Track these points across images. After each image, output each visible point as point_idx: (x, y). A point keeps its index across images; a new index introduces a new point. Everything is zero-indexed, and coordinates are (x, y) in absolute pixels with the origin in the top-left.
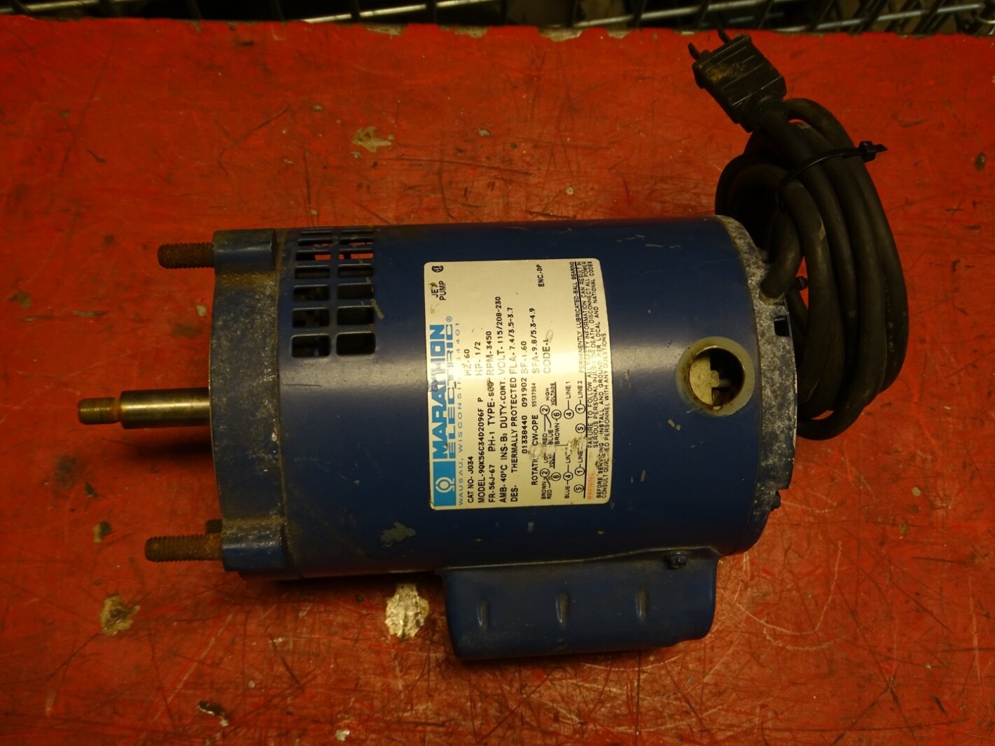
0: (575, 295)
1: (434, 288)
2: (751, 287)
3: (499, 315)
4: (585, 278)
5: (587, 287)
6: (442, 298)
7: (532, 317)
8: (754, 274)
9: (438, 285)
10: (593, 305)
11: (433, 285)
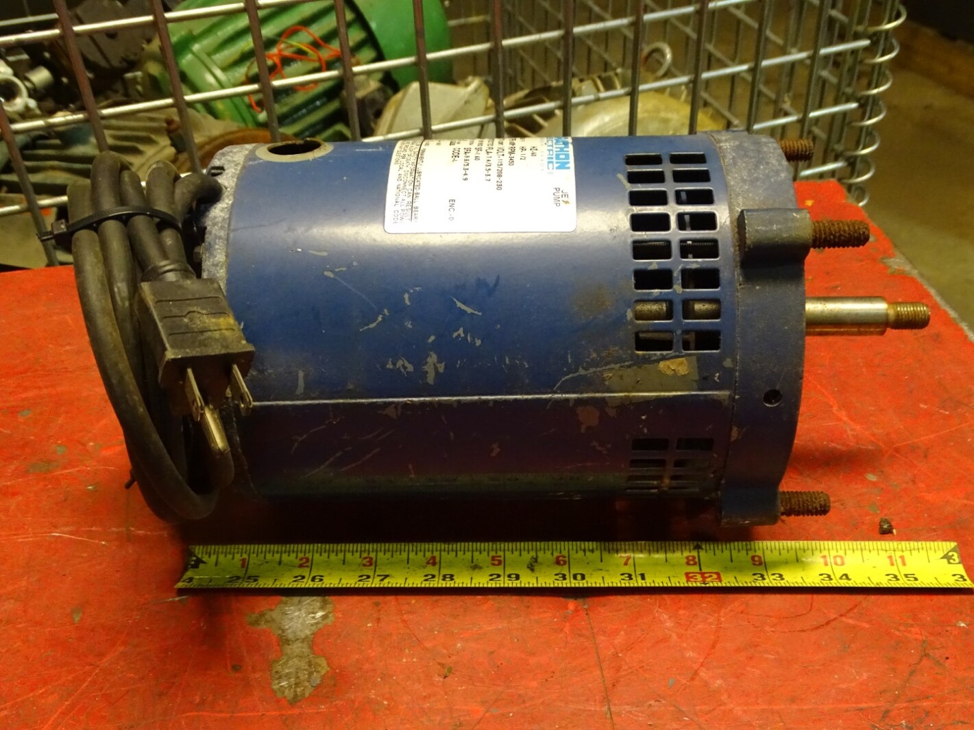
0: (418, 192)
1: (565, 199)
2: (231, 198)
3: (500, 176)
4: (404, 207)
5: (404, 198)
6: (557, 189)
7: (465, 174)
8: (222, 210)
9: (561, 202)
10: (402, 183)
11: (567, 202)
